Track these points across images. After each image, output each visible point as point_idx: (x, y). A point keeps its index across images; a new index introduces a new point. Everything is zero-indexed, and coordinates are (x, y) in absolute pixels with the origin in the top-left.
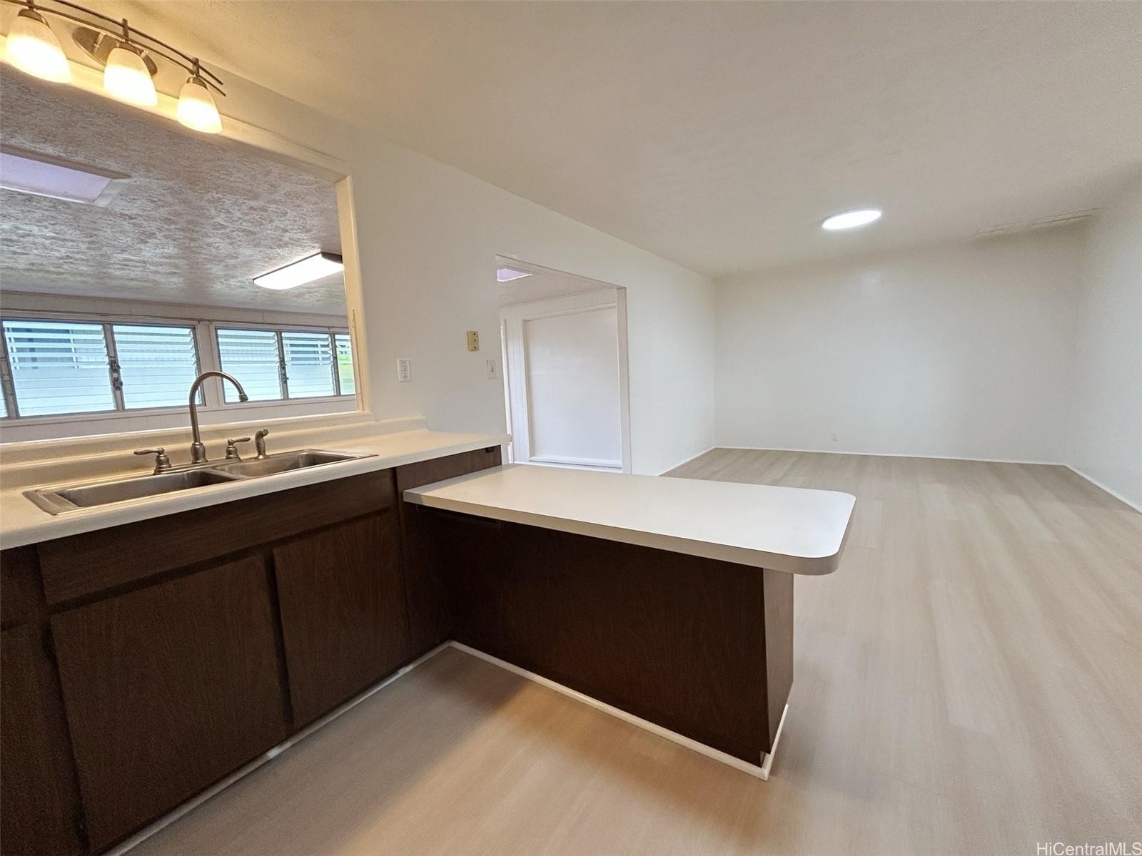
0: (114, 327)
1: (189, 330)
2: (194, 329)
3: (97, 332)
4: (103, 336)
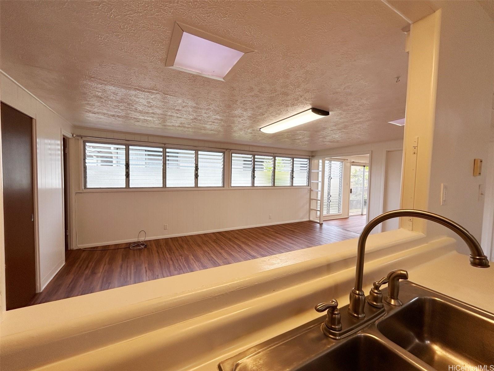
0: (199, 152)
1: (222, 154)
2: (224, 153)
3: (192, 154)
4: (195, 155)
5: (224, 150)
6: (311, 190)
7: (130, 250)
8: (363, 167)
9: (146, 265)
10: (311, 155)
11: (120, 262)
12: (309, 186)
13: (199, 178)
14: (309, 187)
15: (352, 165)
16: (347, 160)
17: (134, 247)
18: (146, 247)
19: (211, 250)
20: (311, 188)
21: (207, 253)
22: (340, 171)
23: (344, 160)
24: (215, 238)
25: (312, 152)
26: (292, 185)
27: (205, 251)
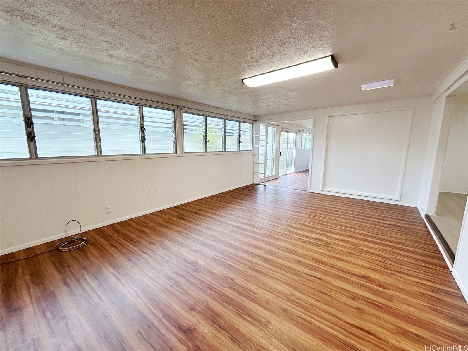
2: (175, 111)
5: (175, 108)
6: (254, 154)
7: (63, 253)
8: (287, 133)
9: (111, 269)
10: (254, 120)
11: (58, 276)
12: (252, 150)
13: (146, 142)
14: (252, 152)
15: (281, 131)
16: (279, 126)
17: (66, 247)
18: (87, 242)
19: (186, 229)
20: (254, 153)
21: (183, 233)
22: (272, 136)
23: (276, 125)
24: (177, 215)
25: (255, 116)
26: (240, 150)
27: (178, 232)
